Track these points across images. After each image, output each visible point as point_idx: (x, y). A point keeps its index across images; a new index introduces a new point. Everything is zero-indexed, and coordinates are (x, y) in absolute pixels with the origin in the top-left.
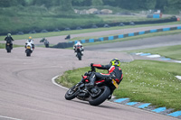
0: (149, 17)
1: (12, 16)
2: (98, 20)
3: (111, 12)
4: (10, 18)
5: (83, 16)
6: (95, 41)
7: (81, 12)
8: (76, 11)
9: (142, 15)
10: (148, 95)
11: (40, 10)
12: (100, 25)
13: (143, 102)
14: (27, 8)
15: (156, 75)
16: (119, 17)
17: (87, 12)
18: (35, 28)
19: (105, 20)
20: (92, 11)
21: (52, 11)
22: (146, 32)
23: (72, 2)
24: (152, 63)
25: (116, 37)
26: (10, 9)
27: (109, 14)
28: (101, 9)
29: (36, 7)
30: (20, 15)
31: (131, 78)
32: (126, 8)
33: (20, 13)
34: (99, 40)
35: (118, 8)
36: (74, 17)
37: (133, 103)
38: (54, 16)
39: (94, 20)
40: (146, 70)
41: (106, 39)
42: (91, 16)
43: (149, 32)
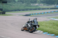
0: (55, 7)
1: (11, 6)
3: (43, 5)
4: (10, 6)
5: (34, 6)
6: (38, 14)
7: (33, 5)
8: (32, 4)
9: (53, 6)
10: (54, 32)
11: (20, 4)
12: (39, 9)
13: (52, 34)
14: (16, 3)
15: (57, 25)
16: (45, 7)
17: (35, 5)
18: (18, 9)
19: (41, 7)
20: (37, 4)
21: (24, 4)
22: (54, 12)
24: (56, 22)
25: (44, 13)
26: (11, 3)
27: (42, 6)
28: (40, 4)
29: (19, 3)
30: (14, 5)
31: (49, 26)
32: (48, 4)
34: (39, 14)
35: (45, 4)
36: (31, 6)
37: (49, 34)
38: (24, 6)
39: (37, 7)
40: (54, 24)
41: (41, 13)
42: (36, 6)
43: (55, 11)
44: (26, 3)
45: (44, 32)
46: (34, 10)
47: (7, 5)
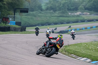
1: (35, 16)
2: (81, 18)
3: (89, 14)
5: (73, 16)
6: (80, 29)
7: (72, 14)
8: (70, 14)
11: (50, 13)
12: (83, 21)
14: (43, 12)
16: (93, 17)
17: (76, 14)
18: (47, 23)
19: (85, 18)
20: (78, 13)
21: (57, 14)
23: (68, 9)
25: (92, 28)
26: (34, 12)
29: (48, 11)
33: (39, 15)
35: (92, 12)
36: (69, 17)
39: (79, 18)
41: (86, 28)
42: (78, 16)
44: (61, 11)
45: (92, 61)
46: (73, 22)
47: (29, 15)
